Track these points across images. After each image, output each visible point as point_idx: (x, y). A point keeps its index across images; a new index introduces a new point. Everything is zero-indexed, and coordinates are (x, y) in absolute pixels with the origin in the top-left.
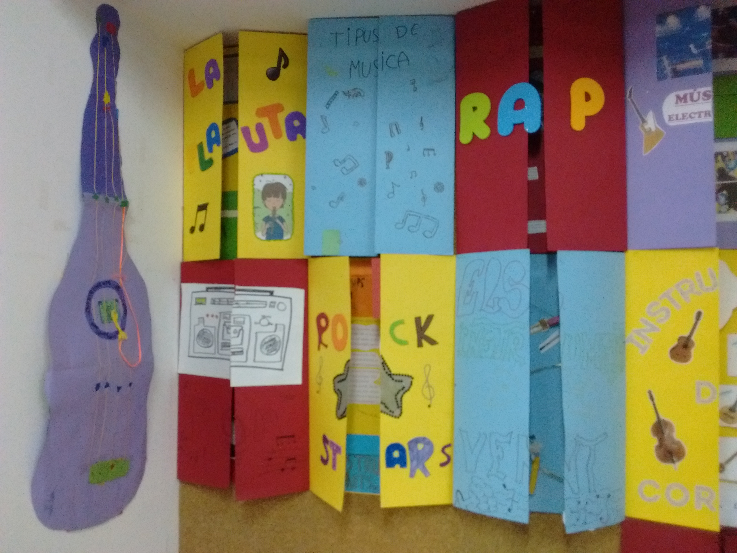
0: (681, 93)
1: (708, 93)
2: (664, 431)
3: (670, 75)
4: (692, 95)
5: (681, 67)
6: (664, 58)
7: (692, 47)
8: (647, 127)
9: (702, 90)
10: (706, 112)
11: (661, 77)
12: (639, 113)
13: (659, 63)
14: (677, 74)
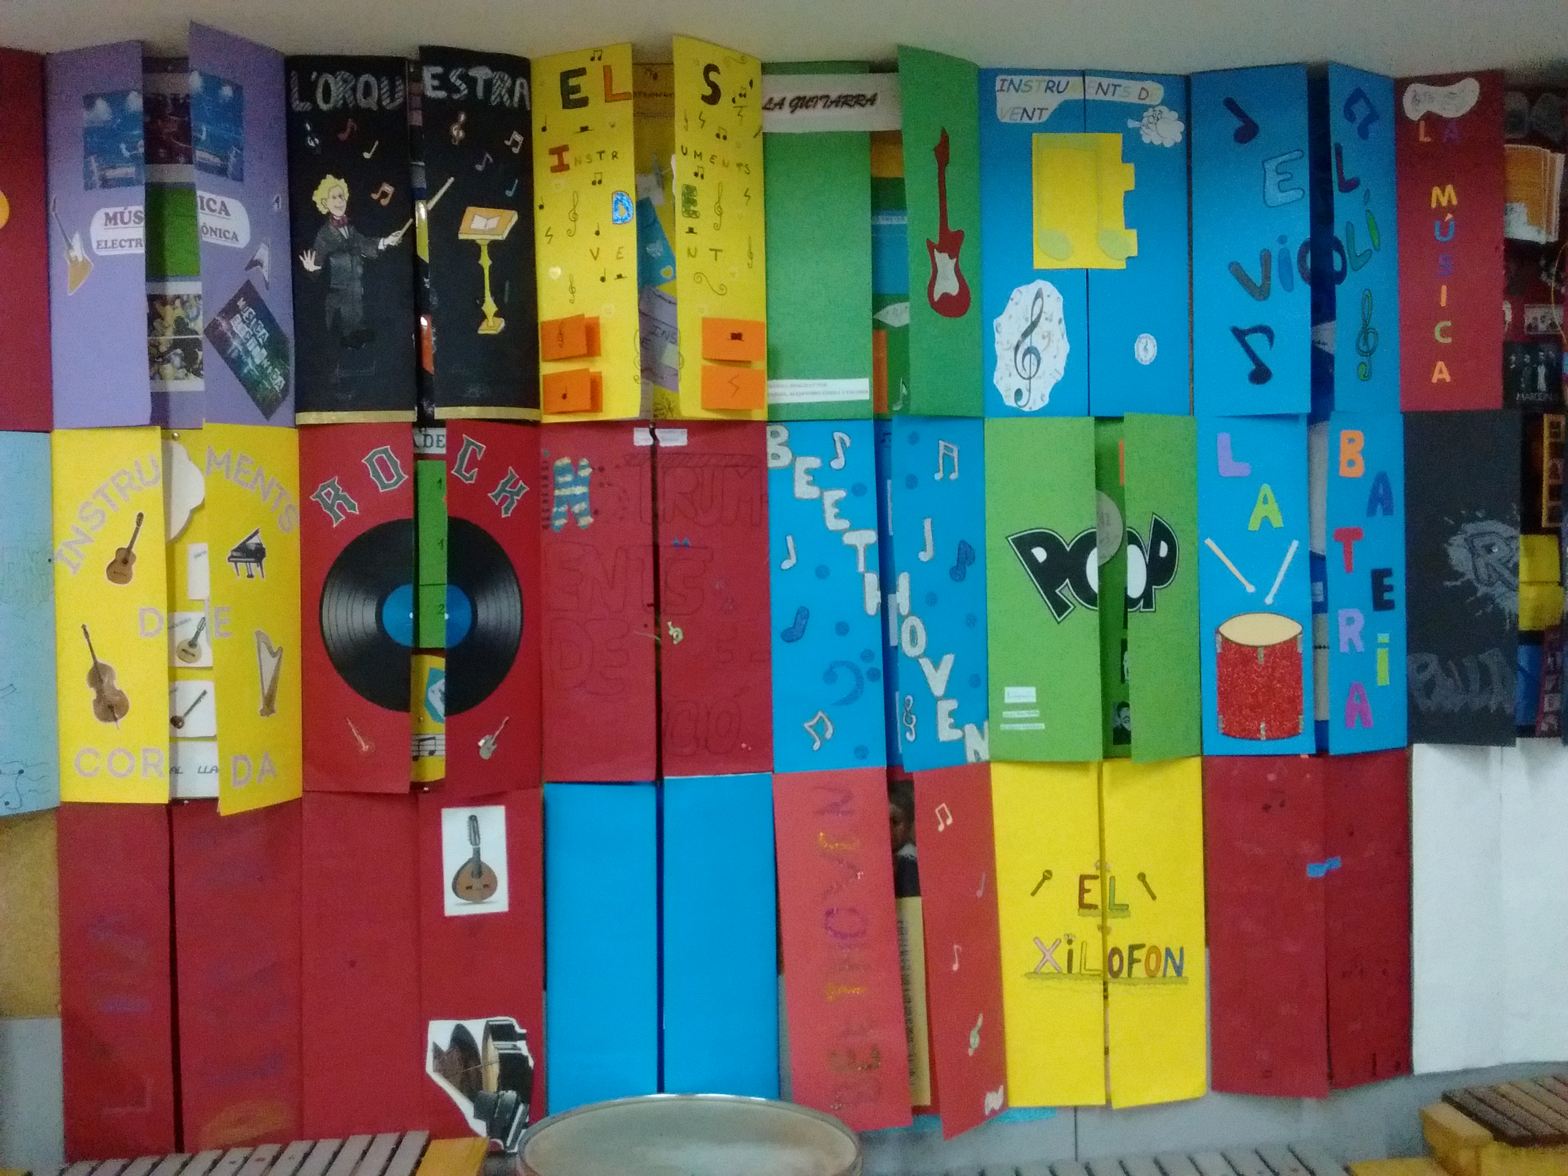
0: (111, 211)
1: (139, 214)
2: (102, 677)
3: (99, 183)
4: (122, 214)
5: (110, 174)
6: (92, 159)
7: (123, 146)
8: (72, 254)
9: (134, 209)
10: (137, 240)
11: (89, 186)
12: (64, 235)
13: (87, 165)
14: (106, 183)
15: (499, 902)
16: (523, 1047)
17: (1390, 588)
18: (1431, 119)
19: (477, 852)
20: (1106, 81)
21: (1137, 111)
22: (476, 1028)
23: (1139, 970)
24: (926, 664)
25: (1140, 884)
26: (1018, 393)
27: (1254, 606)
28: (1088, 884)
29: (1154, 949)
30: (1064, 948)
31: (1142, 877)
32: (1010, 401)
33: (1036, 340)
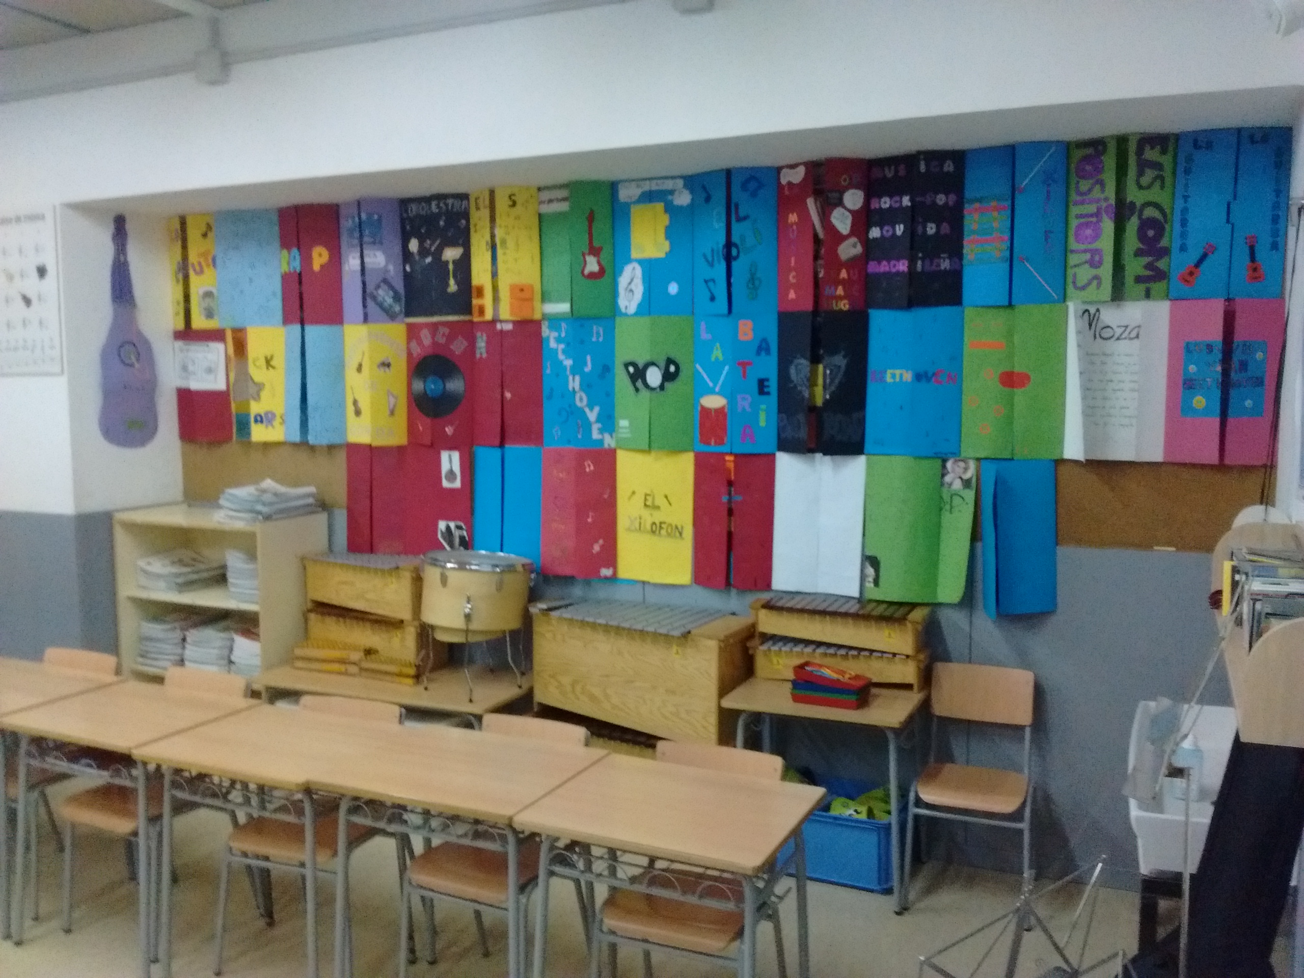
2: (356, 403)
15: (457, 484)
16: (465, 533)
17: (768, 386)
18: (790, 184)
19: (451, 467)
20: (659, 181)
21: (672, 192)
22: (452, 525)
23: (663, 532)
24: (587, 410)
25: (665, 499)
26: (626, 307)
27: (711, 392)
28: (648, 497)
29: (670, 525)
30: (638, 520)
31: (666, 497)
32: (623, 310)
33: (633, 286)
